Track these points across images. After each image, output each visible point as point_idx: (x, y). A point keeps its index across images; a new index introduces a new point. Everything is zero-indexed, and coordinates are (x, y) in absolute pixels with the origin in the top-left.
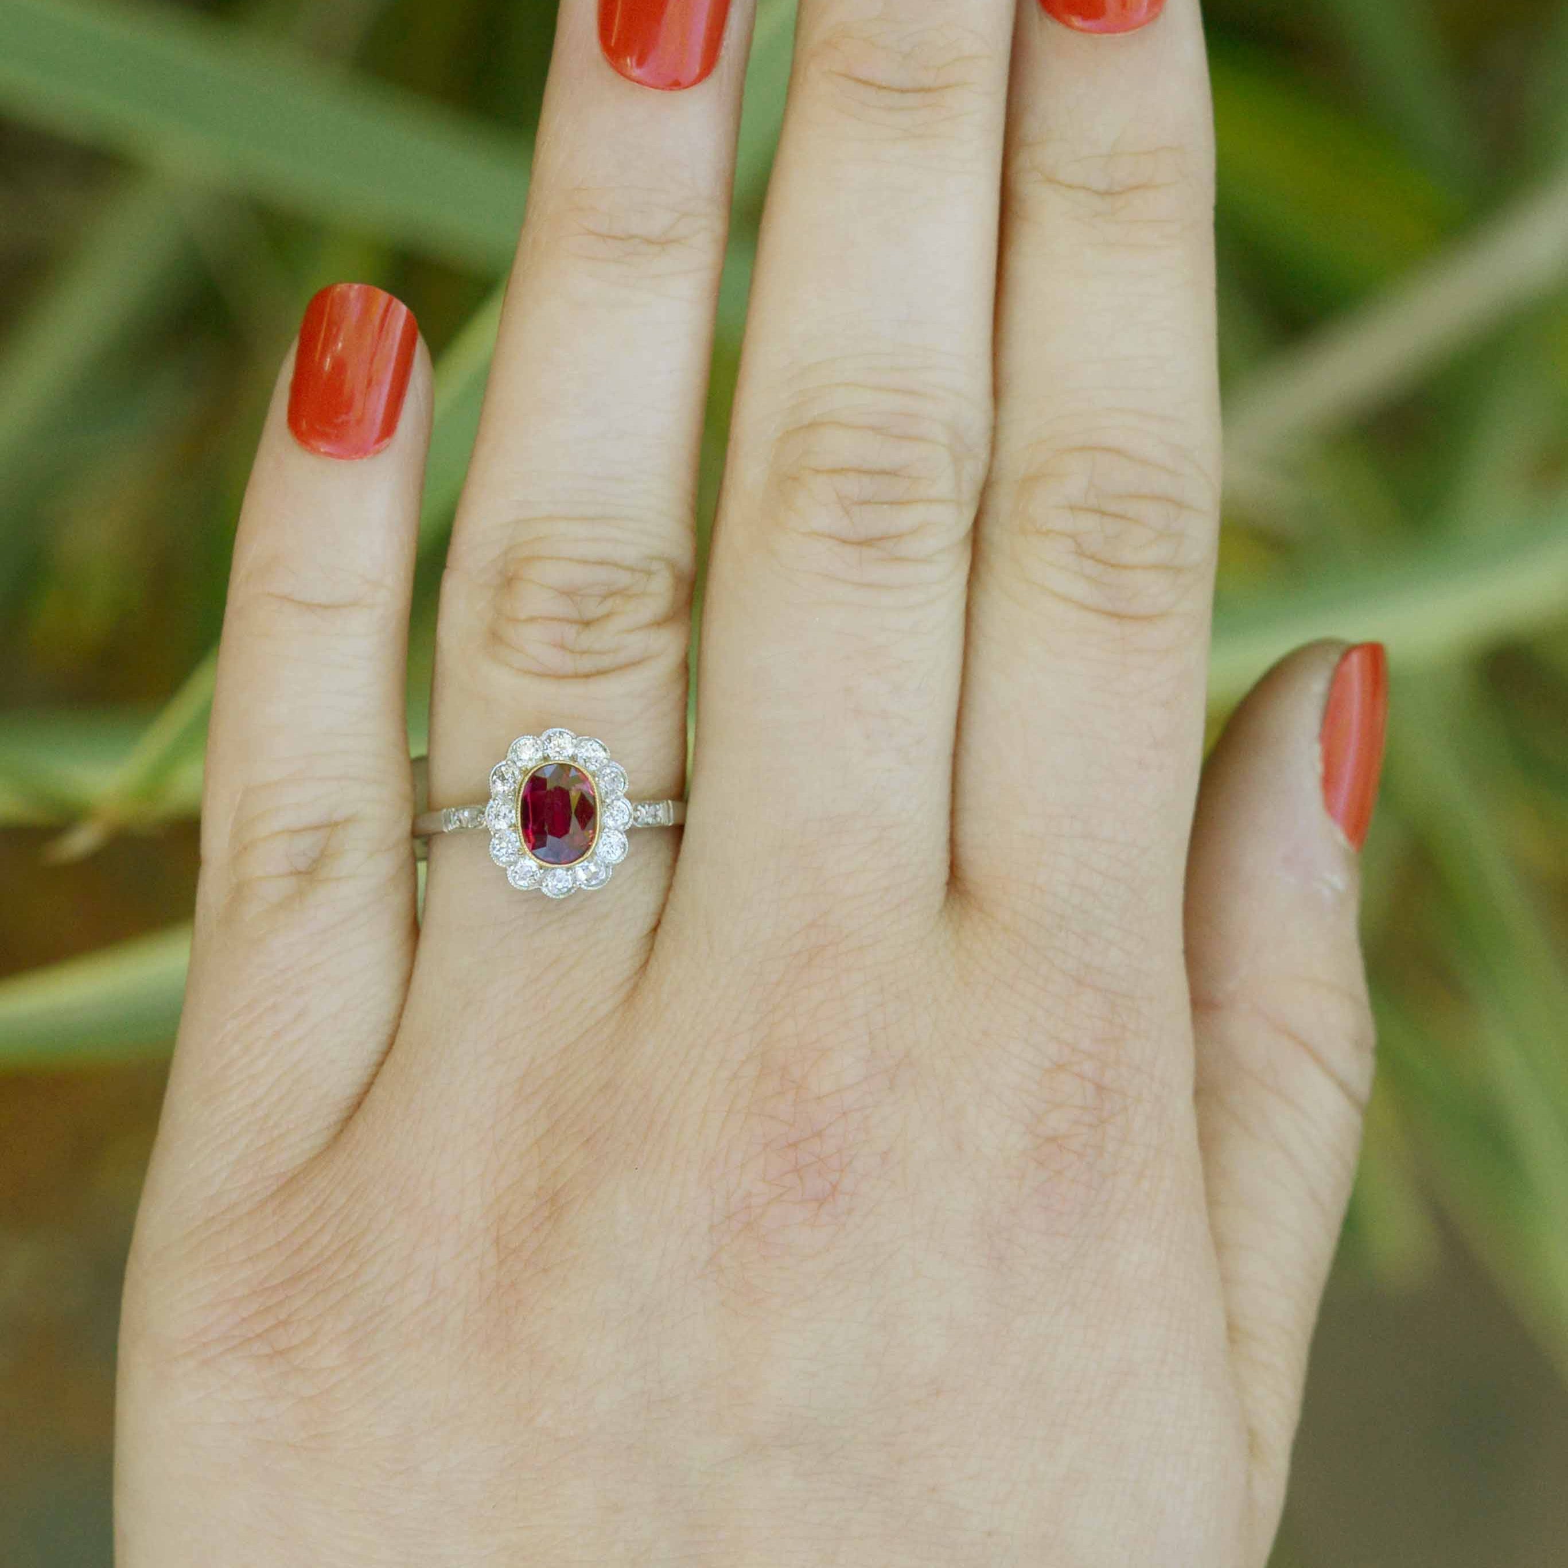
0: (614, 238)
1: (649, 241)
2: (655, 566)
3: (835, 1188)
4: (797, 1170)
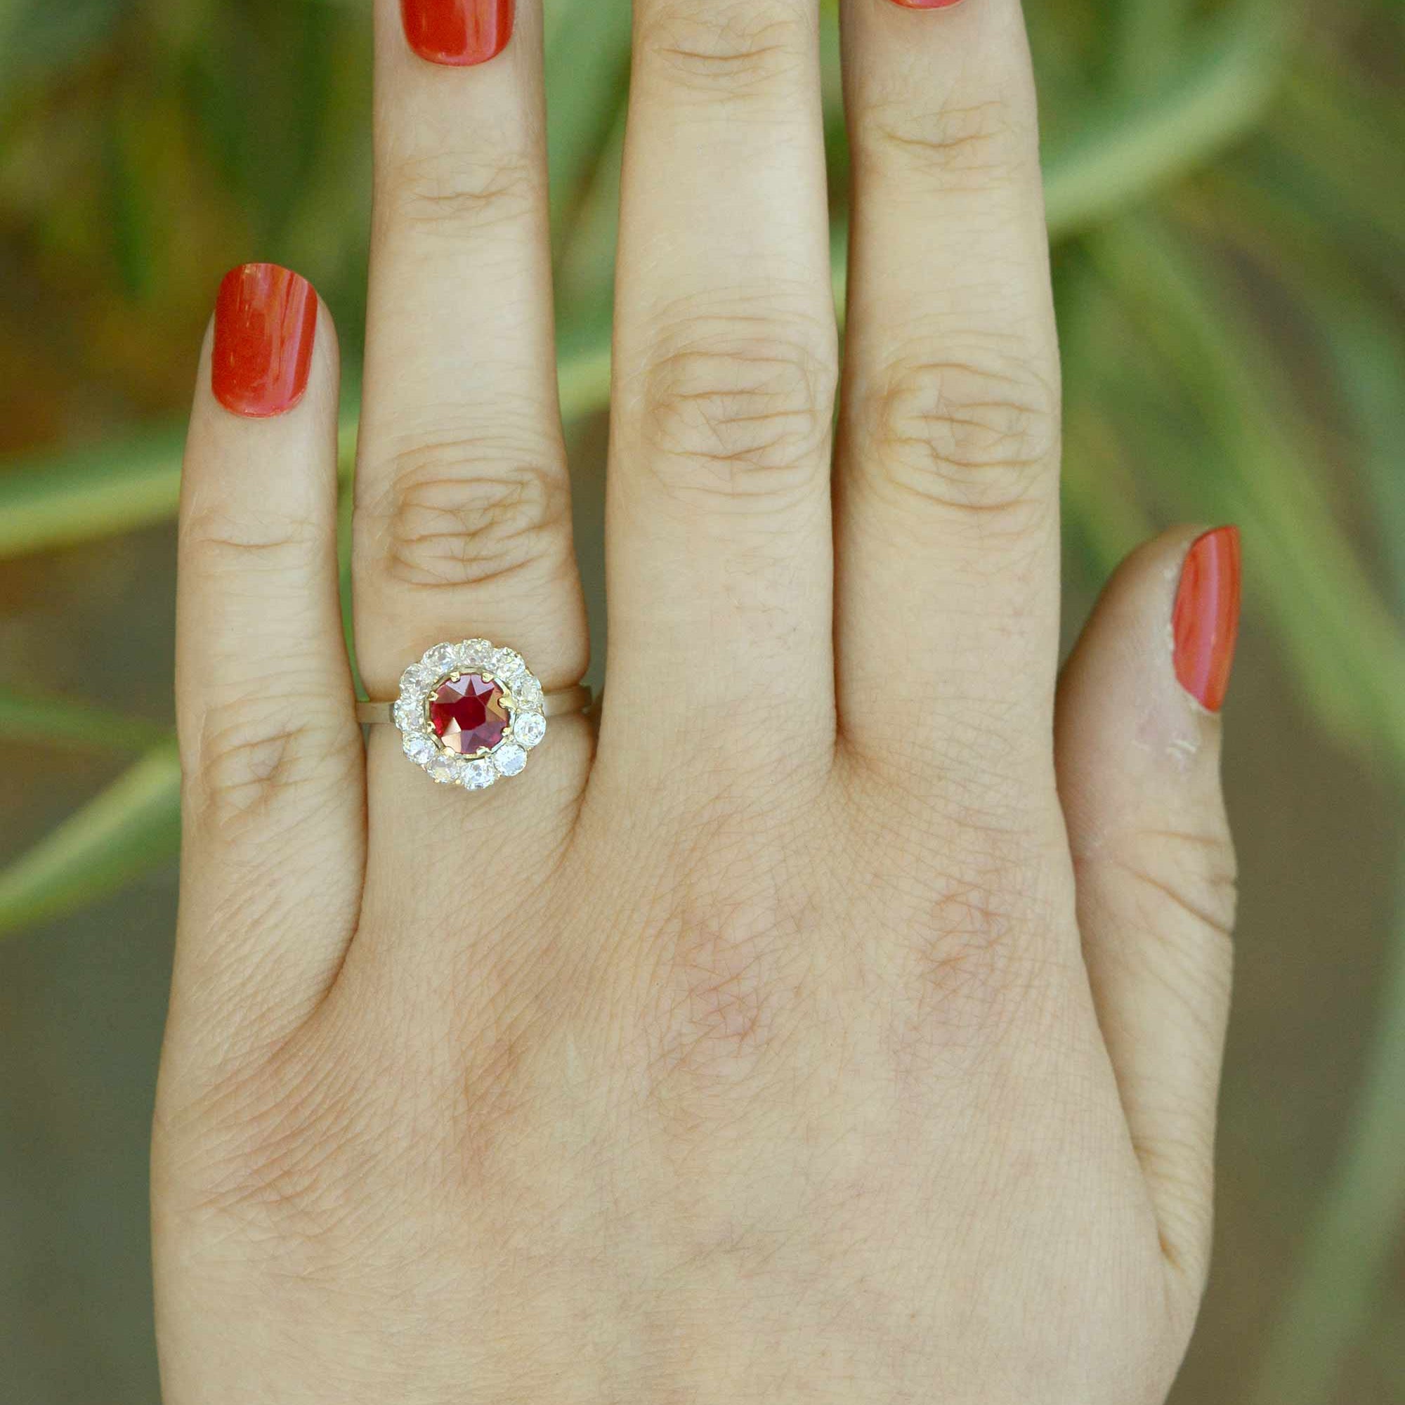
0: (444, 198)
1: (476, 198)
2: (528, 476)
3: (754, 1022)
4: (719, 1010)
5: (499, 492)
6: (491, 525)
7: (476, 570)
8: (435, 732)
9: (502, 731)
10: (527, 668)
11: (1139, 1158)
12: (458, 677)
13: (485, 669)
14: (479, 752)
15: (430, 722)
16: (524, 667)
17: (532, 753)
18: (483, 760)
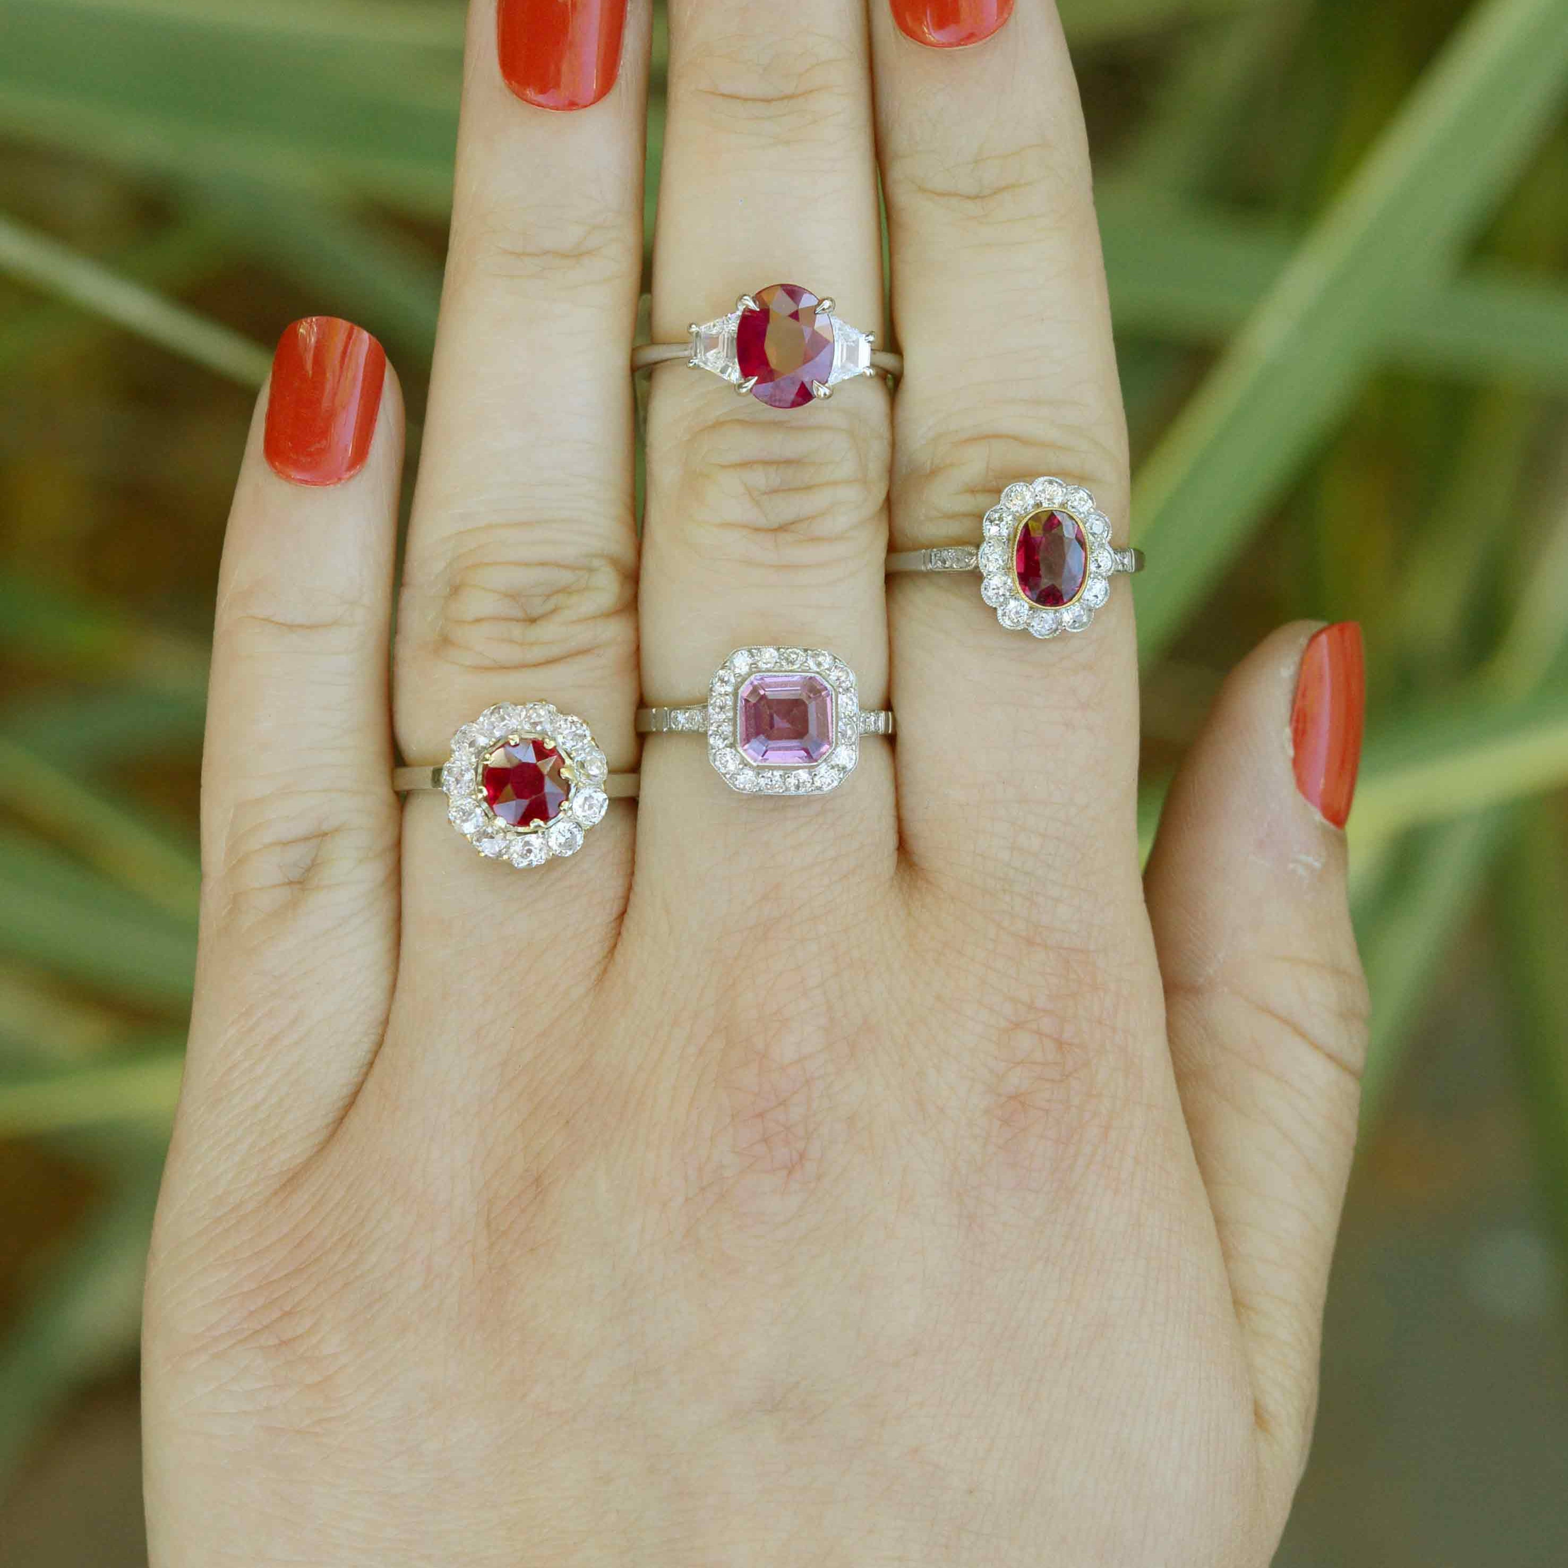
0: (529, 255)
1: (565, 256)
2: (596, 563)
3: (802, 1156)
4: (765, 1140)
5: (566, 577)
6: (554, 611)
7: (537, 654)
8: (486, 799)
9: (560, 805)
10: (593, 739)
11: (1238, 1315)
12: (518, 741)
13: (547, 735)
14: (532, 825)
15: (481, 787)
16: (589, 738)
17: (589, 833)
18: (534, 836)
